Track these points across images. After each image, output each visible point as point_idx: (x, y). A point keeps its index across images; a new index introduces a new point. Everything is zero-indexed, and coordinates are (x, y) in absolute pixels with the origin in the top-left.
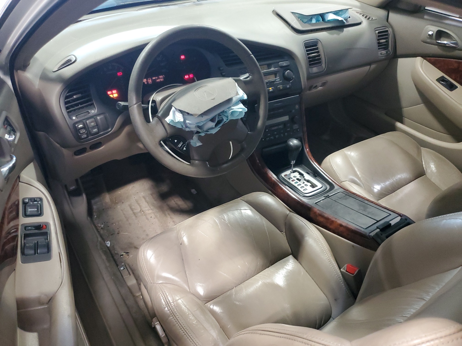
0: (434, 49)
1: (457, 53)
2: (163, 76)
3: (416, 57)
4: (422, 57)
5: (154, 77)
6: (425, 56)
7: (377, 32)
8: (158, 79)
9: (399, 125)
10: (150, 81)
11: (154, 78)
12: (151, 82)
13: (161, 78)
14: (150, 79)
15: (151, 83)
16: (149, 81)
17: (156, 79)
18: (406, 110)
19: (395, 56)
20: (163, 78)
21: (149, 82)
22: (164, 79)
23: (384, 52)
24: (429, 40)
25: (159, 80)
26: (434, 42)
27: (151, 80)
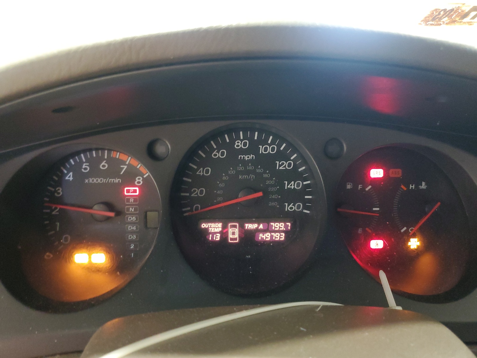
2: (286, 226)
5: (252, 222)
8: (264, 231)
10: (233, 233)
11: (250, 226)
12: (237, 236)
13: (275, 232)
14: (235, 226)
15: (236, 239)
16: (230, 231)
17: (257, 231)
20: (283, 231)
21: (230, 236)
22: (285, 237)
25: (266, 237)
27: (237, 231)
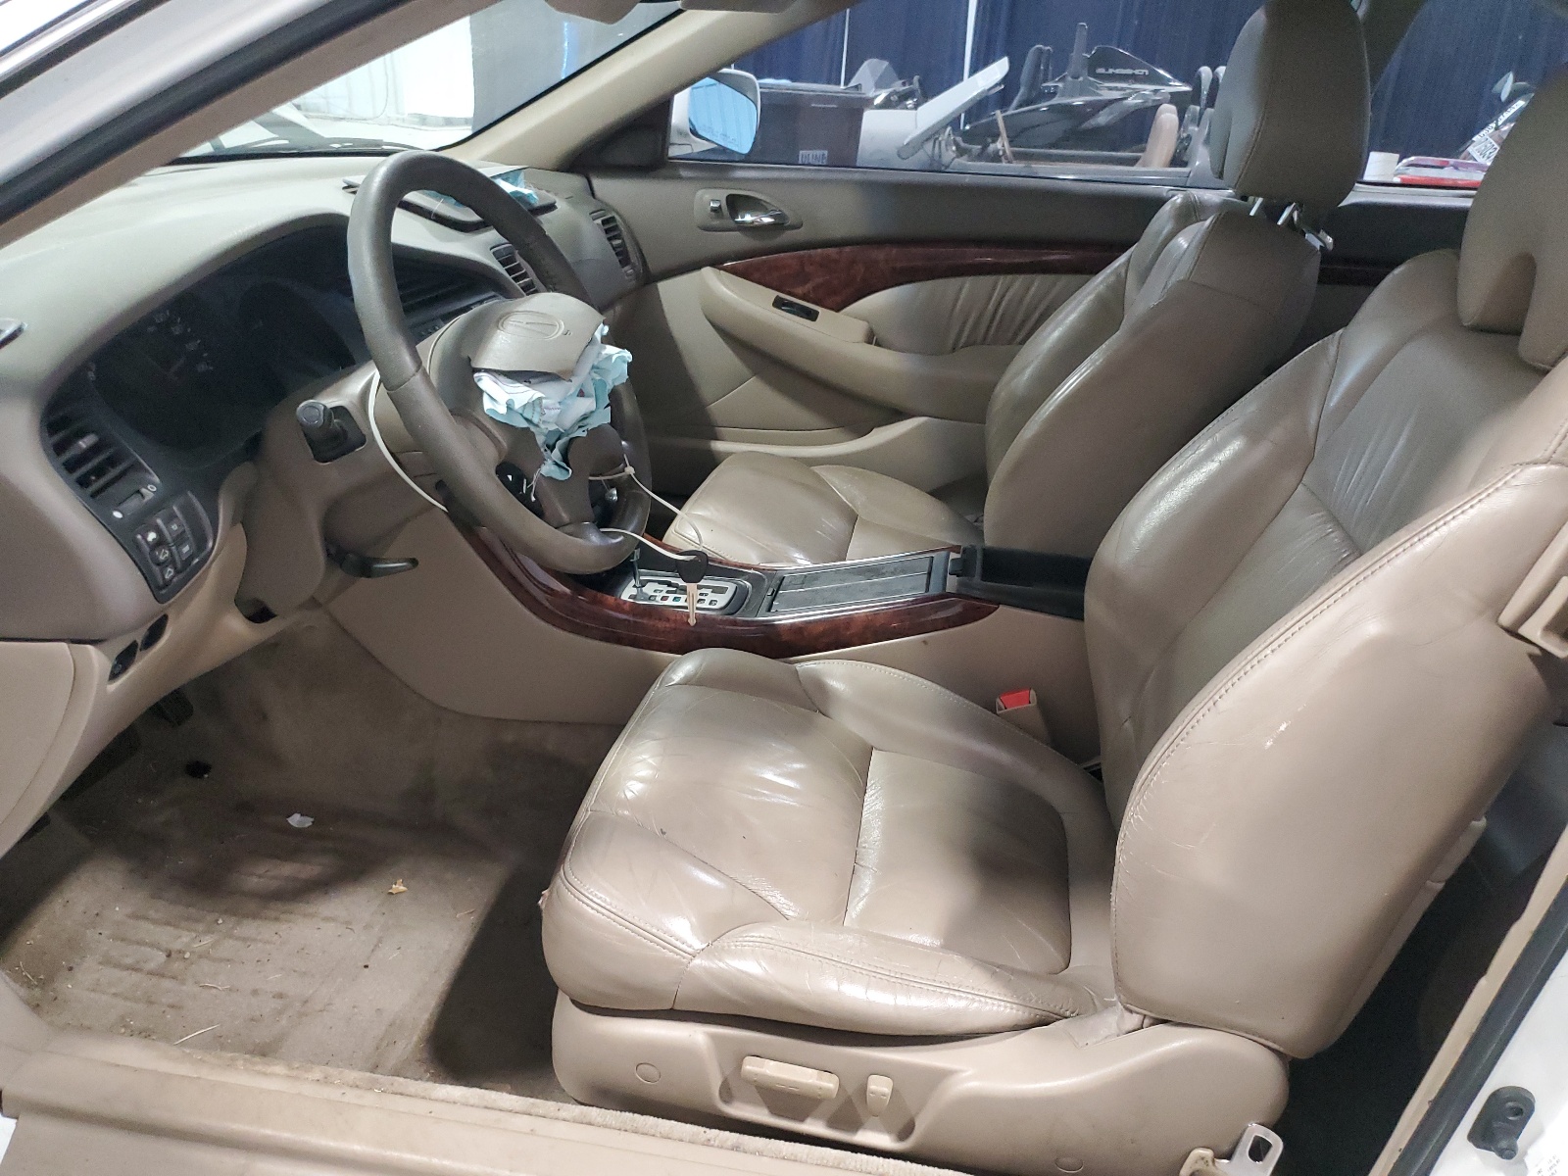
0: (736, 241)
1: (788, 237)
3: (700, 268)
4: (713, 265)
6: (716, 262)
7: (599, 221)
9: (719, 446)
18: (717, 408)
19: (649, 279)
23: (628, 269)
24: (716, 223)
26: (729, 223)
